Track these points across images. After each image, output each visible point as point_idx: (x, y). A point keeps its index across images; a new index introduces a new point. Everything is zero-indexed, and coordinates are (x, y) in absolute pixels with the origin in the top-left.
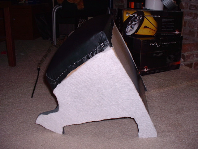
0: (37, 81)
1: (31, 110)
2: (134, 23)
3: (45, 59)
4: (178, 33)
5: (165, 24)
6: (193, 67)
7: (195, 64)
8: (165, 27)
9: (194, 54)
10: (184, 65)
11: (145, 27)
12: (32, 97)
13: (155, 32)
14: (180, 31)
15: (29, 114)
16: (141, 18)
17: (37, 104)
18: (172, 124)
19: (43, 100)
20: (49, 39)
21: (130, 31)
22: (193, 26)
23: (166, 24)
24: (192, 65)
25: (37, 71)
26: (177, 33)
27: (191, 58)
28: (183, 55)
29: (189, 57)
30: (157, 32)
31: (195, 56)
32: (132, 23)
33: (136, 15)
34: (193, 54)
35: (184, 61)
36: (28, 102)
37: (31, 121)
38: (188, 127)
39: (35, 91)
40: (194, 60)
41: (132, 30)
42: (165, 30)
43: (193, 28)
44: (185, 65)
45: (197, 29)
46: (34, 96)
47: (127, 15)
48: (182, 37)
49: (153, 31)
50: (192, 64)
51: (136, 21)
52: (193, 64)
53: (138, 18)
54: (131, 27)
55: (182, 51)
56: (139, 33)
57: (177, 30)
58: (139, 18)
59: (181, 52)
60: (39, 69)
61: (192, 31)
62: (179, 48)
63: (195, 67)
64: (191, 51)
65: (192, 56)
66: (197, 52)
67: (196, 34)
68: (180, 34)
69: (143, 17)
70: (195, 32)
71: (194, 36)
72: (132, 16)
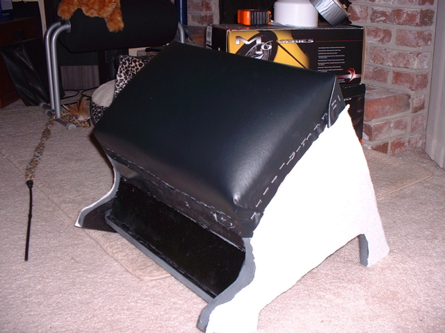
0: (30, 216)
1: (30, 295)
3: (41, 157)
4: (355, 76)
5: (326, 57)
6: (388, 152)
7: (392, 144)
8: (326, 65)
9: (390, 123)
10: (369, 148)
12: (26, 258)
14: (359, 71)
15: (27, 307)
16: (270, 47)
17: (42, 277)
18: (379, 295)
19: (55, 266)
20: (42, 104)
22: (383, 59)
23: (329, 58)
24: (387, 147)
25: (28, 189)
27: (384, 130)
28: (366, 125)
29: (379, 129)
31: (392, 125)
33: (259, 42)
34: (388, 123)
35: (370, 140)
36: (18, 274)
37: (35, 327)
38: (416, 300)
40: (391, 135)
42: (326, 71)
43: (382, 64)
44: (373, 148)
45: (391, 65)
46: (29, 255)
47: (238, 42)
48: (364, 85)
50: (388, 144)
51: (258, 55)
52: (390, 145)
53: (263, 47)
55: (365, 118)
57: (352, 71)
58: (265, 47)
59: (362, 120)
60: (30, 184)
61: (380, 70)
62: (359, 111)
63: (393, 150)
64: (384, 115)
65: (387, 127)
66: (398, 116)
67: (390, 77)
68: (358, 80)
69: (276, 45)
70: (388, 72)
71: (385, 80)
72: (249, 43)
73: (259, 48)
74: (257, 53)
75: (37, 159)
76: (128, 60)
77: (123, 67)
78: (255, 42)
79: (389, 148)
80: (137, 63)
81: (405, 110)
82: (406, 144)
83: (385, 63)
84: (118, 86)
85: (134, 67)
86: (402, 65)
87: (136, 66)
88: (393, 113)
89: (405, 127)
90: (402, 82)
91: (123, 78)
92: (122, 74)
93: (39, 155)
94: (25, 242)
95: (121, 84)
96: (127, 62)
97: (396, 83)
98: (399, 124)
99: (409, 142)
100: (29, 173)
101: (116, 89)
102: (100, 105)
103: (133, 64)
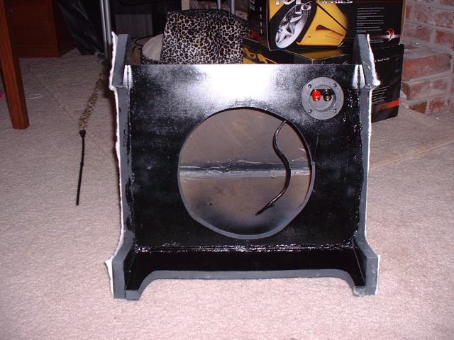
0: (82, 164)
1: (80, 236)
2: (293, 20)
3: (93, 108)
4: (394, 36)
5: (364, 17)
6: (427, 110)
7: (431, 103)
8: (364, 25)
9: (429, 82)
10: (407, 107)
11: (320, 28)
12: (77, 203)
13: (343, 38)
14: (398, 32)
15: (77, 246)
16: (310, 8)
17: (90, 220)
18: (390, 251)
19: (102, 211)
20: (96, 54)
21: (285, 38)
22: (427, 17)
23: (368, 19)
24: (425, 109)
25: (81, 139)
26: (391, 36)
27: (422, 90)
28: (404, 84)
29: (417, 88)
30: (346, 37)
31: (431, 85)
32: (289, 20)
33: (298, 2)
34: (427, 82)
35: (408, 99)
36: (70, 217)
37: (84, 263)
38: (423, 257)
39: (82, 187)
40: (430, 95)
41: (290, 36)
42: (365, 31)
43: (425, 22)
44: (410, 108)
45: (434, 23)
46: (80, 200)
47: (278, 3)
48: (402, 45)
49: (337, 36)
50: (426, 103)
51: (298, 16)
52: (428, 104)
53: (302, 8)
54: (289, 30)
55: (403, 78)
56: (306, 41)
57: (391, 32)
58: (305, 8)
59: (400, 79)
60: (83, 134)
61: (424, 29)
62: (397, 71)
63: (431, 109)
64: (422, 75)
65: (426, 86)
66: (438, 76)
67: (433, 36)
68: (397, 40)
69: (315, 6)
70: (431, 31)
71: (428, 39)
72: (289, 3)
73: (298, 8)
74: (297, 13)
75: (90, 109)
76: (175, 16)
77: (170, 23)
78: (294, 3)
79: (428, 107)
80: (184, 20)
81: (445, 70)
82: (446, 103)
83: (429, 21)
84: (166, 41)
85: (180, 24)
86: (445, 24)
87: (183, 22)
88: (432, 73)
89: (445, 87)
90: (444, 41)
91: (170, 34)
92: (169, 30)
93: (91, 105)
94: (77, 189)
95: (169, 39)
96: (174, 19)
97: (439, 42)
98: (438, 84)
99: (449, 101)
100: (82, 123)
101: (164, 44)
102: (150, 58)
103: (180, 21)
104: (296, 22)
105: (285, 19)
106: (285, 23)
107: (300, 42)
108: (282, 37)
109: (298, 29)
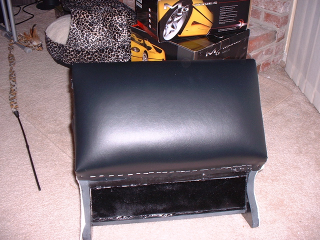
0: (28, 147)
2: (176, 19)
4: (243, 24)
5: (225, 13)
6: (260, 70)
7: (263, 65)
8: (224, 19)
9: (263, 51)
11: (195, 23)
12: (40, 189)
13: (210, 29)
14: (246, 21)
16: (188, 9)
21: (170, 32)
22: (258, 2)
23: (227, 14)
26: (241, 25)
27: (259, 57)
28: (248, 56)
30: (212, 28)
31: (264, 53)
32: (173, 20)
33: (180, 6)
34: (261, 52)
40: (263, 59)
41: (173, 31)
42: (224, 23)
43: (257, 6)
45: (264, 7)
47: (165, 8)
48: (248, 30)
49: (205, 28)
50: (260, 65)
51: (179, 16)
53: (182, 10)
54: (173, 27)
55: (248, 52)
56: (185, 33)
57: (242, 21)
58: (184, 10)
59: (246, 53)
60: (17, 114)
61: (255, 10)
62: (244, 48)
63: (263, 69)
64: (259, 47)
65: (261, 55)
66: (268, 46)
67: (262, 16)
68: (245, 27)
69: (191, 8)
70: (261, 12)
72: (173, 8)
73: (180, 10)
74: (179, 14)
75: (14, 88)
76: (78, 13)
77: (75, 19)
78: (177, 7)
79: (261, 67)
80: (85, 15)
81: (273, 41)
82: (271, 63)
83: (259, 5)
84: (72, 32)
85: (83, 18)
86: (271, 9)
87: (84, 17)
88: (265, 45)
89: (272, 53)
90: (271, 20)
91: (75, 27)
92: (75, 24)
93: (14, 84)
95: (74, 31)
96: (78, 15)
97: (267, 20)
98: (268, 52)
99: (273, 61)
100: (13, 103)
101: (70, 34)
103: (82, 16)
104: (178, 21)
105: (170, 19)
106: (170, 22)
107: (180, 34)
108: (168, 32)
109: (179, 25)
